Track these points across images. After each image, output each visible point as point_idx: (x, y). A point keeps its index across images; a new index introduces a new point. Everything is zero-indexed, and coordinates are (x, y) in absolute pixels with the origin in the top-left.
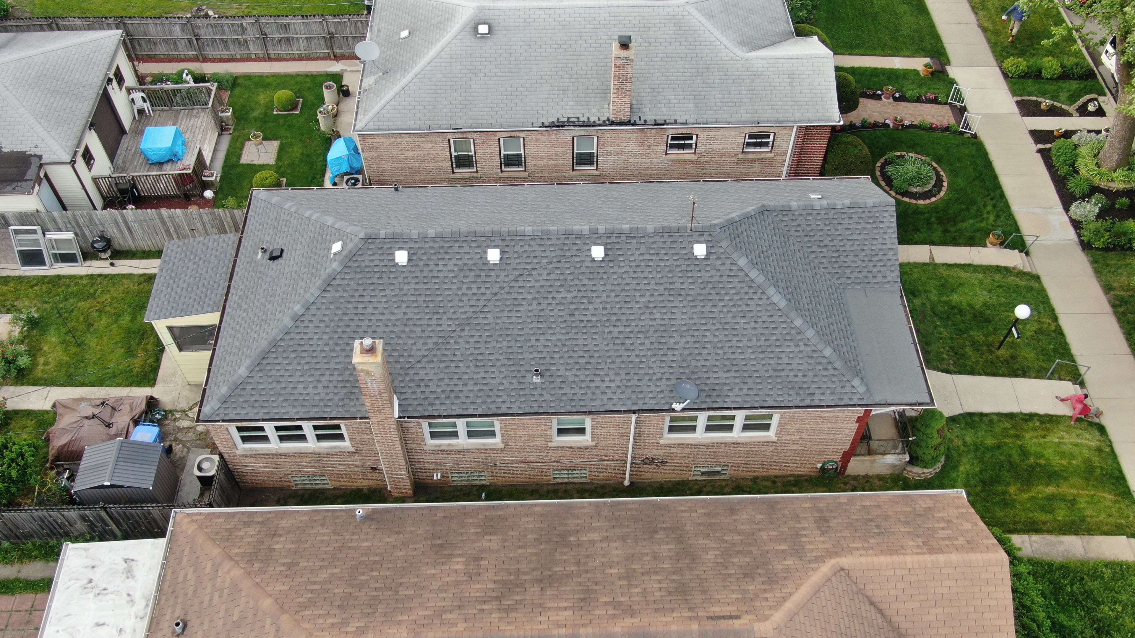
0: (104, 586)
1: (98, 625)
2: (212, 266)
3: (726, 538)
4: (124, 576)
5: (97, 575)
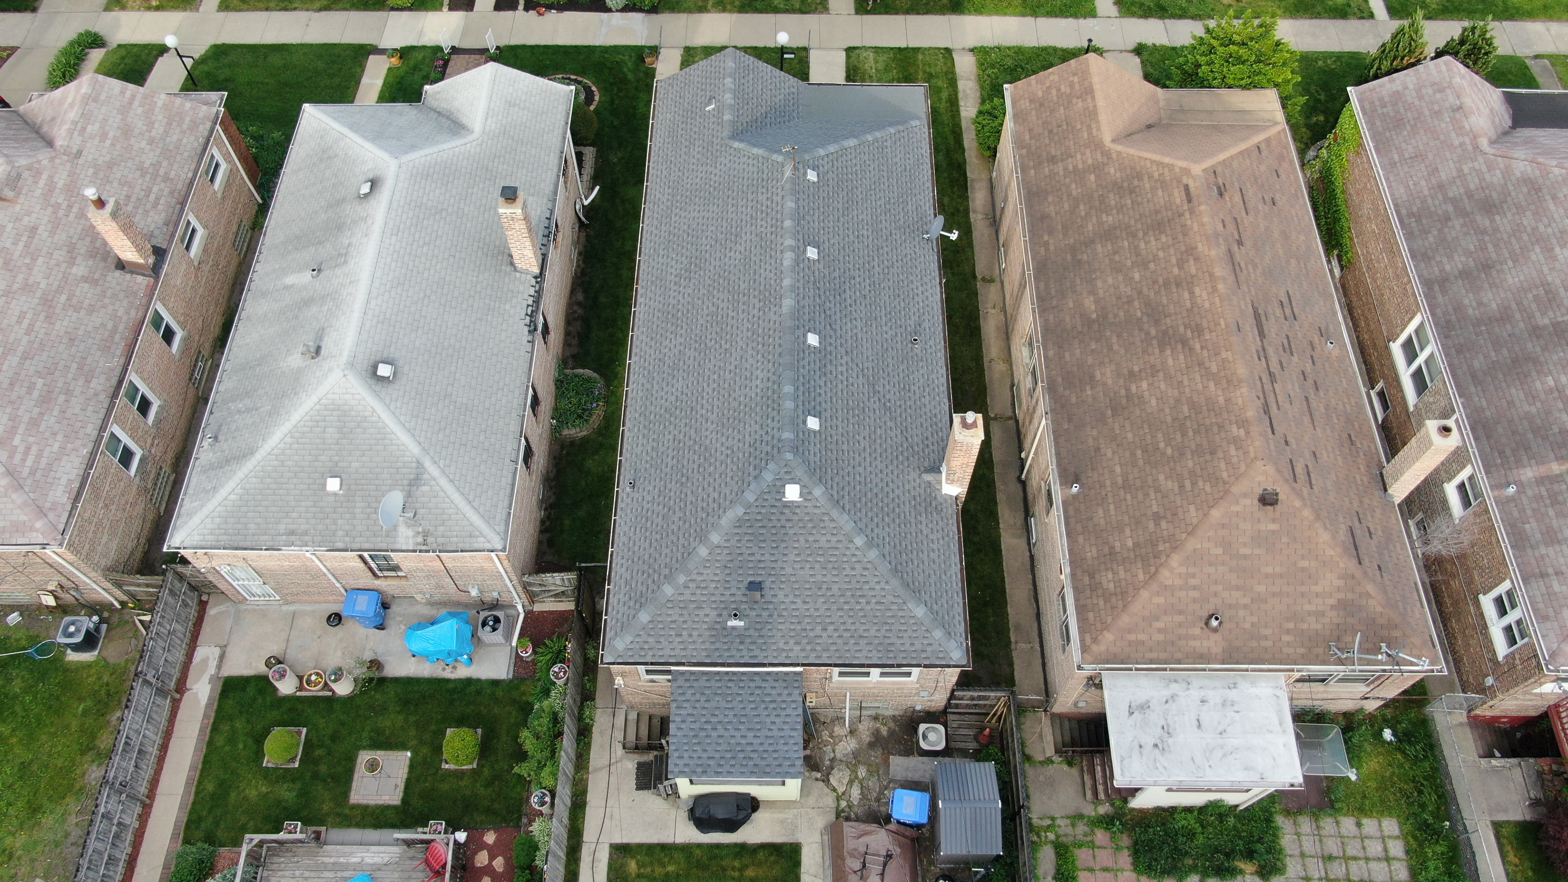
0: (1160, 730)
1: (1199, 726)
2: (724, 704)
3: (1083, 214)
4: (1148, 711)
5: (1148, 741)
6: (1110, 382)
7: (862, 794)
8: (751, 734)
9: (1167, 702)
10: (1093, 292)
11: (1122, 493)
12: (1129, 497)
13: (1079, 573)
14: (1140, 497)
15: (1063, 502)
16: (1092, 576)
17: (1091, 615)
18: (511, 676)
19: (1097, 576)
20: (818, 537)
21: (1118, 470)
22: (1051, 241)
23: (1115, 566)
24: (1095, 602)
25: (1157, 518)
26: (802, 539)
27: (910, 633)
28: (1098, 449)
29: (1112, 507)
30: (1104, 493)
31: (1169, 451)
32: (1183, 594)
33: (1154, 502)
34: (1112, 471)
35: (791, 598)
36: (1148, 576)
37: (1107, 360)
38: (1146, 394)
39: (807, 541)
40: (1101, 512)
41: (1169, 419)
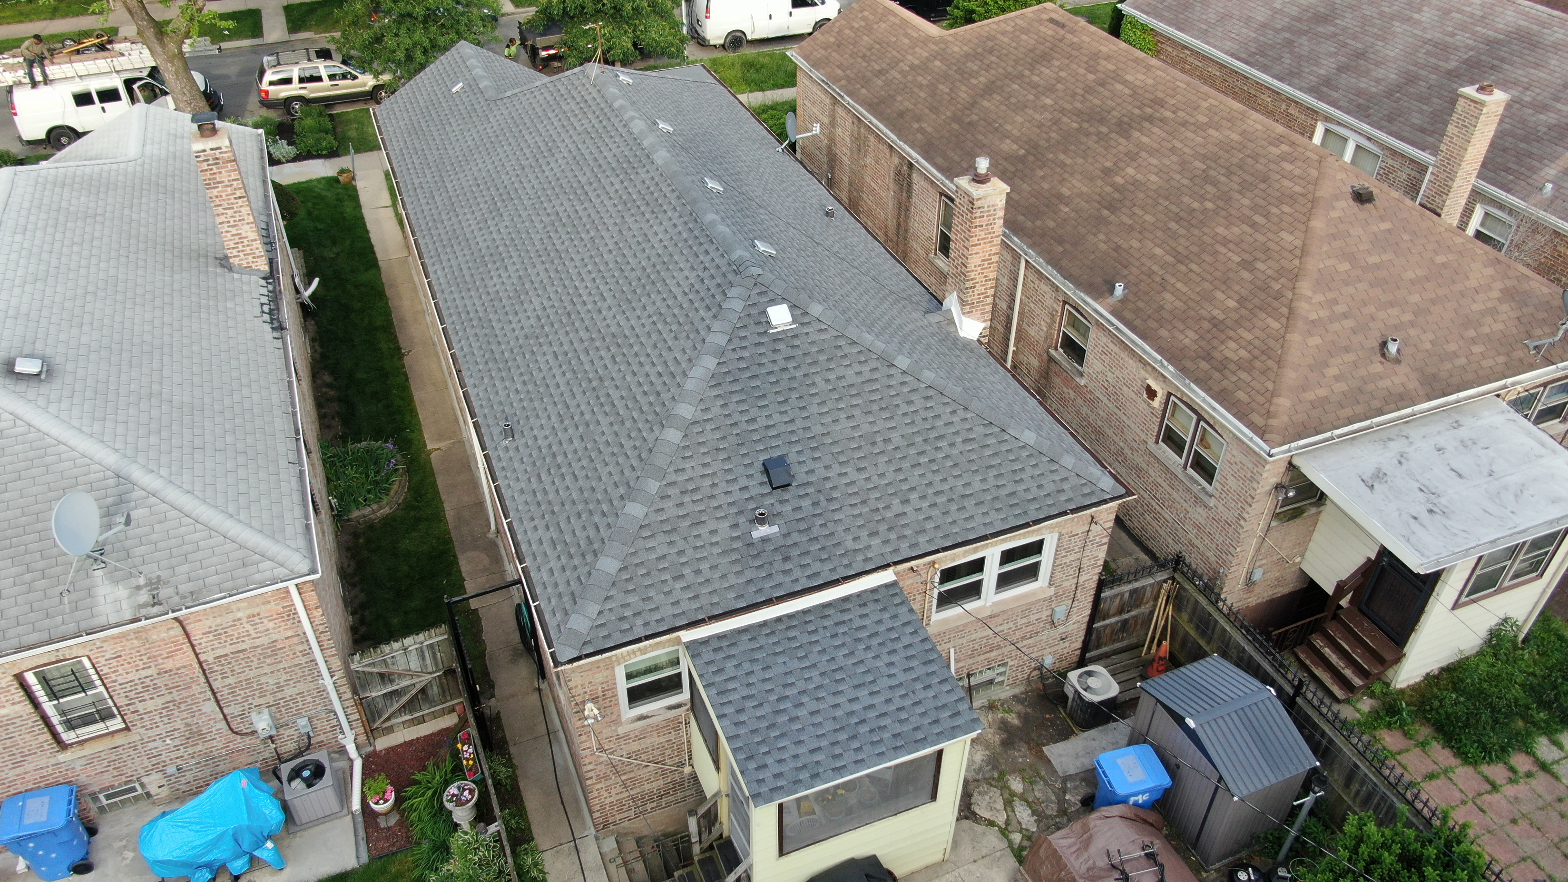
0: (1420, 494)
3: (947, 91)
4: (1388, 479)
5: (1418, 509)
6: (1085, 189)
7: (1034, 813)
8: (863, 693)
9: (1400, 463)
10: (1006, 136)
11: (1183, 268)
12: (1194, 266)
13: (1188, 364)
14: (1209, 259)
15: (1112, 313)
16: (1208, 357)
17: (1241, 395)
18: (365, 858)
19: (1216, 354)
20: (841, 371)
21: (1158, 251)
22: (924, 125)
23: (1231, 333)
24: (1234, 379)
25: (1246, 265)
26: (818, 379)
27: (1029, 471)
28: (1117, 248)
29: (1179, 285)
30: (1158, 279)
31: (1209, 205)
32: (1336, 326)
33: (1230, 254)
34: (1152, 257)
35: (836, 469)
36: (1284, 320)
37: (1066, 176)
38: (1139, 177)
39: (827, 381)
40: (1168, 296)
41: (1185, 182)
